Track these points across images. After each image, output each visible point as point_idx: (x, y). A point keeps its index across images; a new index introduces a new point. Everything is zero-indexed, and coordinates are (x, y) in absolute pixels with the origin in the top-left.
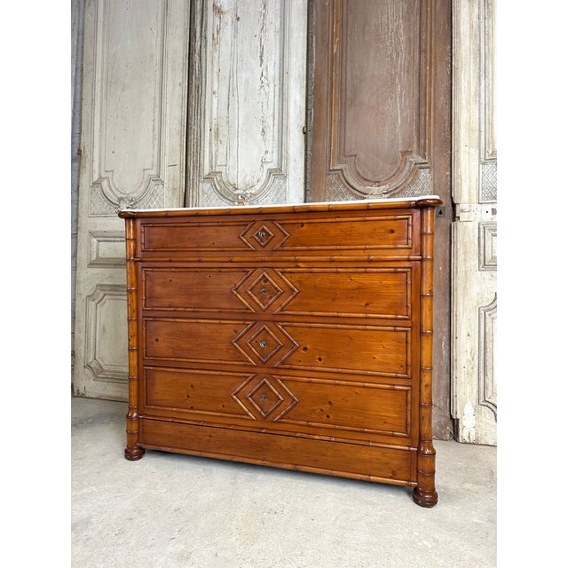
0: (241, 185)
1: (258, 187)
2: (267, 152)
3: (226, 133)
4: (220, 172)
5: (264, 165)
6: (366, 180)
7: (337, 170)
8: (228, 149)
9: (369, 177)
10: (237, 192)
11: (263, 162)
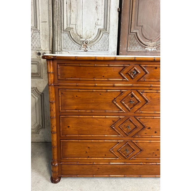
0: (84, 36)
1: (93, 37)
2: (98, 19)
3: (75, 6)
4: (72, 28)
5: (97, 26)
6: (146, 39)
7: (134, 32)
8: (77, 16)
9: (148, 37)
10: (82, 40)
11: (96, 24)
